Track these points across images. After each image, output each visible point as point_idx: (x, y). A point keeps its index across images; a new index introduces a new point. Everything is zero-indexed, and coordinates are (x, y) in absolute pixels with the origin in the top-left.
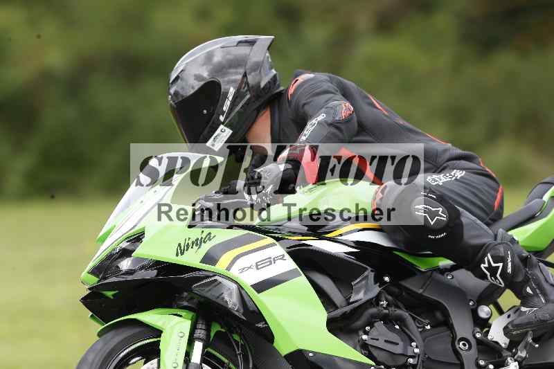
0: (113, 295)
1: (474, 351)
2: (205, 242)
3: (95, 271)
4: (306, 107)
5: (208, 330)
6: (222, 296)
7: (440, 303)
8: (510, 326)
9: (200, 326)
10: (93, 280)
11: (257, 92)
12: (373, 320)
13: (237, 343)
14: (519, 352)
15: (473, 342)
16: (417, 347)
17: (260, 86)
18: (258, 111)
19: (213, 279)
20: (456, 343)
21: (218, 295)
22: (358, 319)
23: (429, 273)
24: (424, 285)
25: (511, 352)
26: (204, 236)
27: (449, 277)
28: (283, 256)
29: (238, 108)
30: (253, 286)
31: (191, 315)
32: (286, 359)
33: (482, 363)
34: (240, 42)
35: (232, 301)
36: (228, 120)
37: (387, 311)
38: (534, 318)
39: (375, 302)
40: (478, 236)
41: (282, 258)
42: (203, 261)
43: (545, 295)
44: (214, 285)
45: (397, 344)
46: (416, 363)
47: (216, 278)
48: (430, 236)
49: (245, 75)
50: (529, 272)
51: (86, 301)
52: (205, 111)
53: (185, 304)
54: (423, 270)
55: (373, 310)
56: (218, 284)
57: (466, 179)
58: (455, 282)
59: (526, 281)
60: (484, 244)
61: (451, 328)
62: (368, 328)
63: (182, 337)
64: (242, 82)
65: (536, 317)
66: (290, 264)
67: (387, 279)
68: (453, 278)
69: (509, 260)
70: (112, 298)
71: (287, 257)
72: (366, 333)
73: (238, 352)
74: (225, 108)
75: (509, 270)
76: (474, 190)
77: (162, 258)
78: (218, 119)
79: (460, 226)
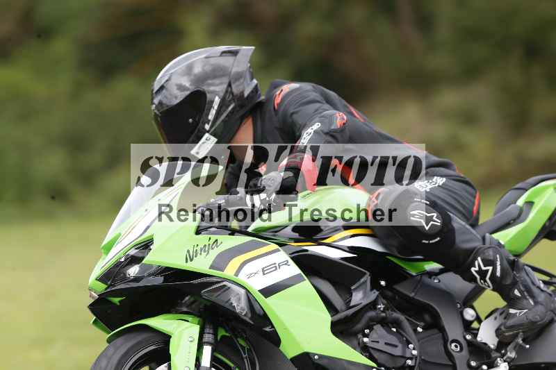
0: (120, 302)
1: (465, 352)
2: (213, 249)
3: (103, 278)
4: (294, 116)
5: (215, 334)
6: (230, 302)
7: (432, 307)
8: (503, 328)
9: (207, 330)
10: (102, 287)
11: (241, 101)
12: (371, 323)
13: (243, 348)
14: (509, 353)
15: (464, 344)
16: (414, 349)
17: (243, 95)
18: (242, 119)
19: (222, 284)
20: (449, 344)
21: (226, 300)
22: (358, 322)
23: (419, 277)
24: (415, 288)
25: (500, 352)
26: (211, 243)
27: (436, 281)
28: (287, 261)
29: (223, 117)
30: (260, 291)
31: (197, 320)
32: (292, 362)
33: (473, 364)
34: (224, 52)
35: (240, 306)
36: (213, 128)
37: (384, 315)
38: (525, 319)
39: (373, 305)
40: (468, 241)
41: (286, 263)
42: (212, 267)
43: (533, 297)
44: (222, 290)
45: (396, 346)
46: (413, 364)
47: (225, 283)
48: (424, 241)
49: (230, 85)
50: (517, 275)
51: (94, 307)
52: (191, 120)
53: (185, 309)
54: (414, 274)
55: (372, 314)
56: (227, 289)
57: (447, 185)
58: (442, 286)
59: (514, 284)
60: (474, 249)
61: (442, 330)
62: (367, 331)
63: (191, 341)
64: (227, 92)
65: (527, 319)
66: (294, 270)
67: (383, 283)
68: (440, 281)
69: (498, 263)
70: (118, 304)
71: (291, 262)
72: (366, 336)
73: (244, 356)
74: (211, 117)
75: (498, 274)
76: (455, 196)
77: (171, 264)
78: (204, 128)
79: (452, 230)
